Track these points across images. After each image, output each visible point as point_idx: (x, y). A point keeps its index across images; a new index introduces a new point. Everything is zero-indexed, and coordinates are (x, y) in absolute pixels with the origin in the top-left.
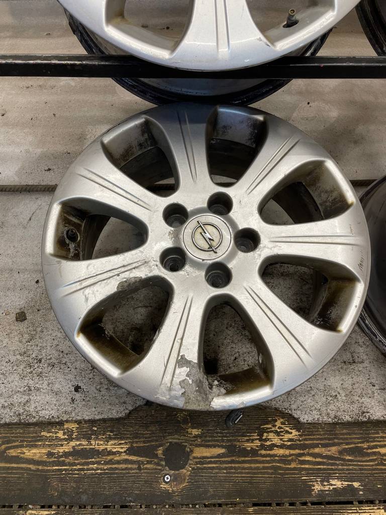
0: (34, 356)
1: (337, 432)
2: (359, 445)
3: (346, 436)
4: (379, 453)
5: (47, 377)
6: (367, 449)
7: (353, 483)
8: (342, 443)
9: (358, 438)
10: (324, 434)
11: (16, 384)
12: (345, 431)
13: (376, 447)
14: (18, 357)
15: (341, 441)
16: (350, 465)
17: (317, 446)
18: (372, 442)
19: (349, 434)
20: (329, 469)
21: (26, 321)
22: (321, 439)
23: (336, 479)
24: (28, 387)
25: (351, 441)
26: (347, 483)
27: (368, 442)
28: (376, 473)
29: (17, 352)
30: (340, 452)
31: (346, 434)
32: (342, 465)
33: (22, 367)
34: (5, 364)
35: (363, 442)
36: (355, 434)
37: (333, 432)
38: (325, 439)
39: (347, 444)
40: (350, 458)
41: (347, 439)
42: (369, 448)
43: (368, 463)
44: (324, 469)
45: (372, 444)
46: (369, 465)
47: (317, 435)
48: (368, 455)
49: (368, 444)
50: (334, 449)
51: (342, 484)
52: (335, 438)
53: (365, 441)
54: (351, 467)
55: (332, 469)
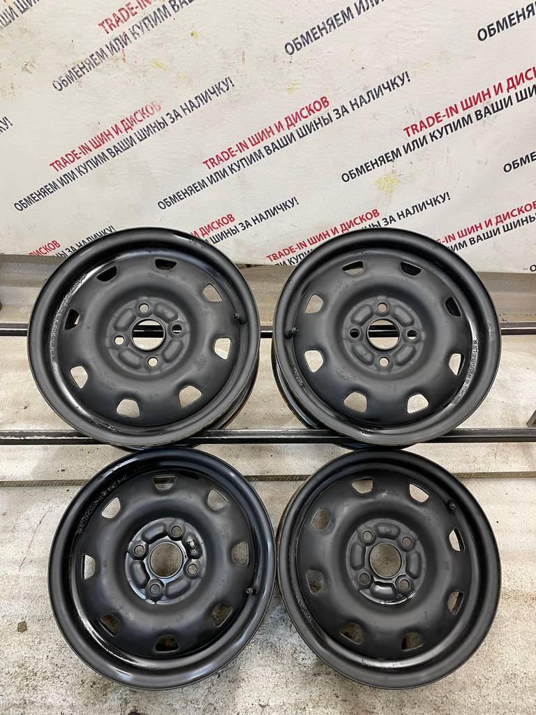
0: (30, 668)
5: (40, 690)
11: (13, 696)
14: (17, 669)
21: (26, 632)
24: (25, 700)
29: (16, 664)
33: (19, 679)
34: (5, 676)
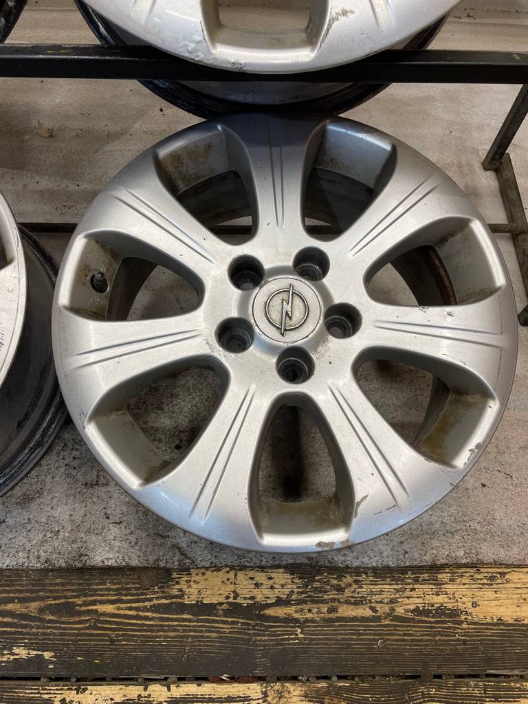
1: (47, 582)
2: (71, 600)
3: (57, 588)
4: (96, 611)
6: (81, 605)
7: (45, 653)
8: (48, 597)
9: (73, 591)
10: (26, 585)
12: (58, 581)
13: (94, 603)
15: (49, 594)
16: (49, 628)
17: (11, 600)
18: (91, 595)
19: (63, 584)
20: (17, 633)
22: (21, 592)
23: (22, 646)
25: (62, 594)
26: (35, 652)
27: (86, 596)
28: (82, 640)
30: (41, 610)
31: (58, 584)
32: (38, 627)
35: (78, 597)
36: (72, 584)
37: (41, 582)
38: (27, 591)
39: (55, 598)
40: (52, 618)
41: (57, 591)
42: (85, 604)
43: (74, 626)
44: (11, 633)
45: (90, 599)
46: (75, 629)
47: (18, 585)
48: (80, 613)
49: (84, 599)
50: (34, 605)
51: (29, 654)
52: (40, 590)
53: (80, 595)
54: (49, 631)
55: (21, 633)
